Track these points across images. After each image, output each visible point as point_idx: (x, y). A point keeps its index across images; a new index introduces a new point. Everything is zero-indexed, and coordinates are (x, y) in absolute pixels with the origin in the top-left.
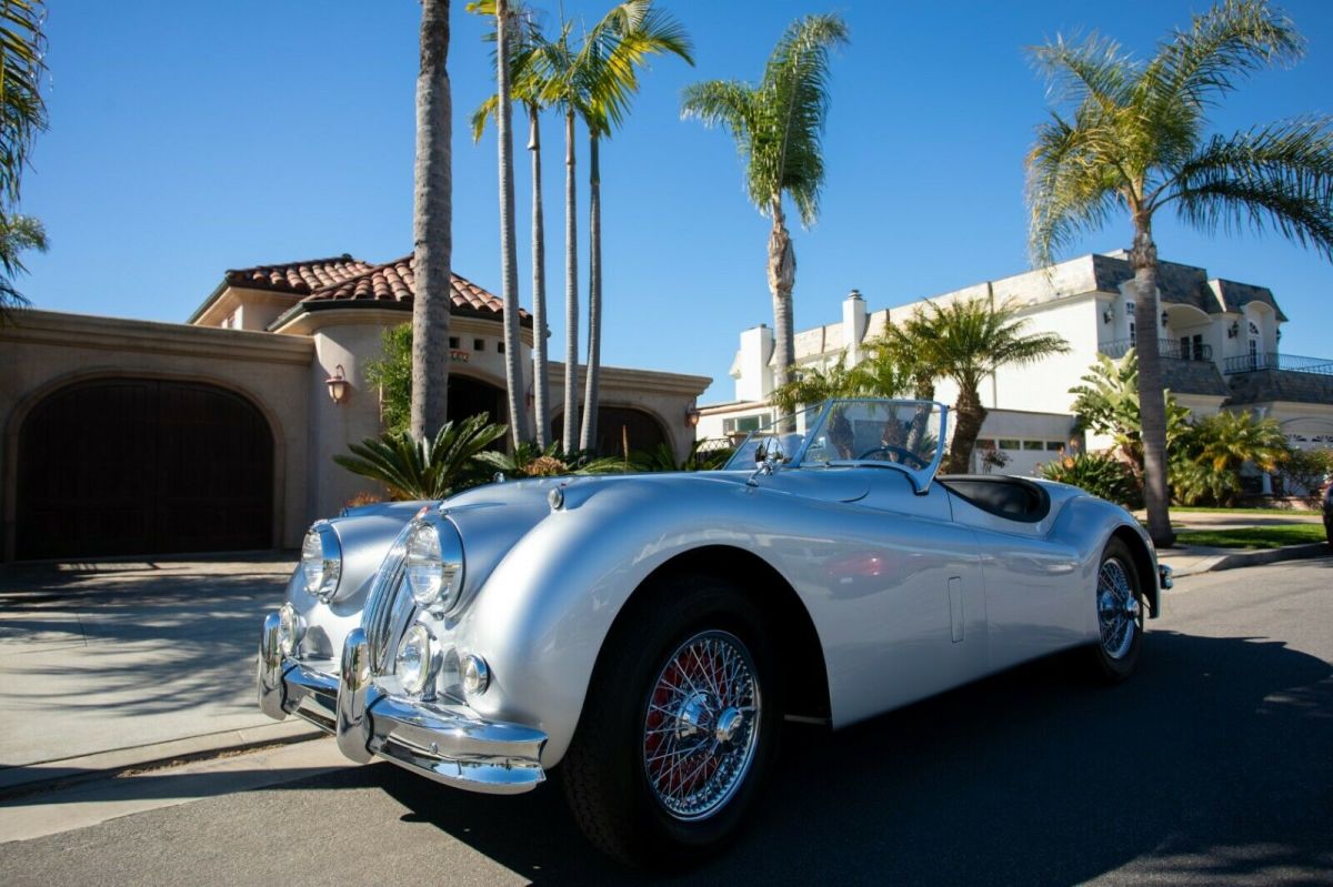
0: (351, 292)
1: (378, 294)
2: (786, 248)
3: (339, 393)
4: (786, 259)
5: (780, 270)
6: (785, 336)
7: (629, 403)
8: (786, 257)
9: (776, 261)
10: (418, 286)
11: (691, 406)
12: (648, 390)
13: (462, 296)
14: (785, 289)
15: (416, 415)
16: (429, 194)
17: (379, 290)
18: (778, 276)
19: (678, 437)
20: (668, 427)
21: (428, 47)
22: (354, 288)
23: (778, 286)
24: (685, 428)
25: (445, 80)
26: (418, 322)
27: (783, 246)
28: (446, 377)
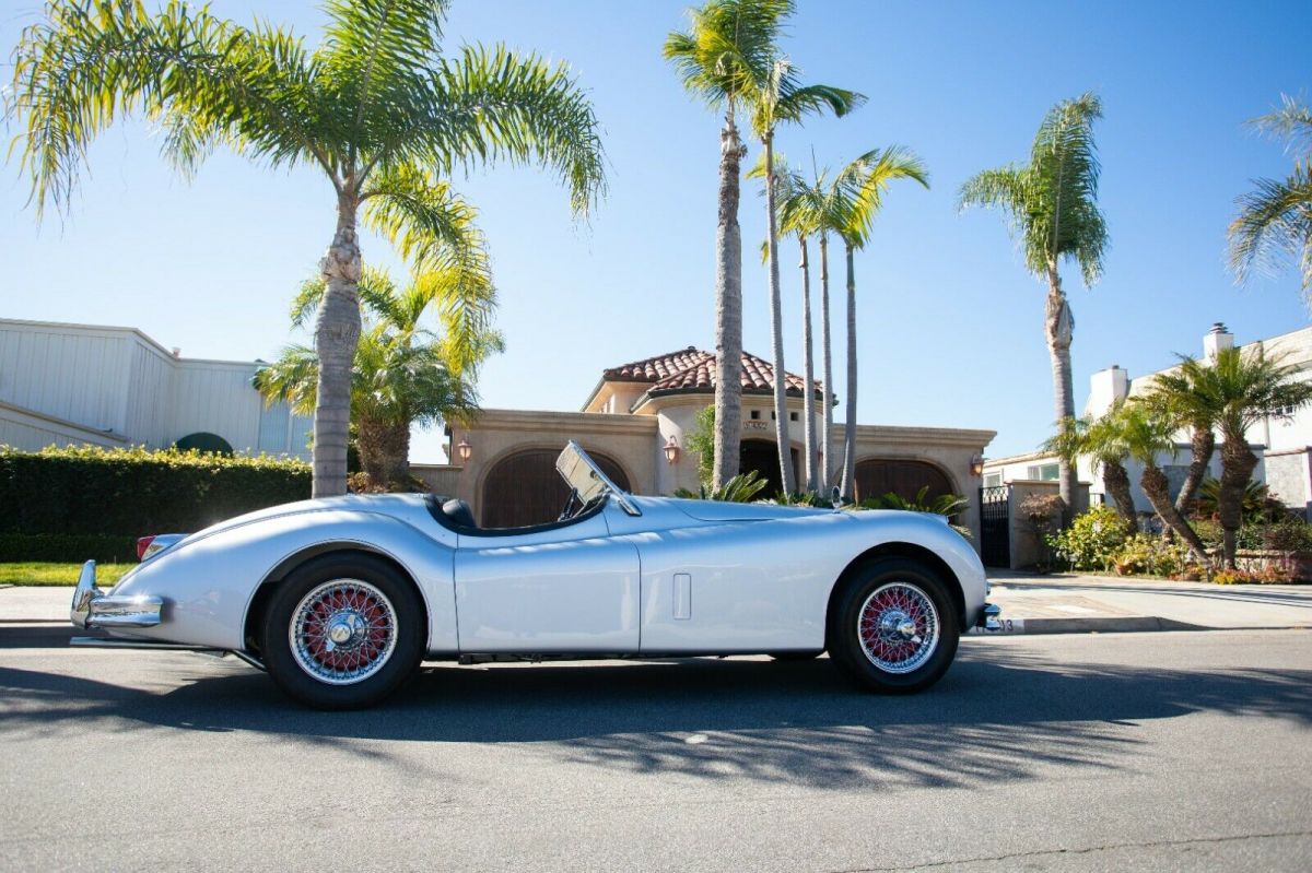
0: (680, 382)
1: (699, 382)
2: (1061, 310)
3: (672, 455)
4: (1062, 319)
5: (1055, 330)
6: (1062, 390)
7: (914, 456)
8: (1062, 317)
9: (1052, 322)
10: (717, 377)
11: (975, 457)
12: (933, 445)
13: (763, 378)
14: (1062, 348)
15: (716, 473)
16: (724, 312)
17: (700, 379)
18: (1054, 336)
19: (963, 483)
20: (954, 476)
21: (723, 205)
22: (683, 380)
23: (1054, 345)
24: (970, 476)
25: (735, 227)
26: (718, 404)
27: (1058, 308)
28: (739, 444)
